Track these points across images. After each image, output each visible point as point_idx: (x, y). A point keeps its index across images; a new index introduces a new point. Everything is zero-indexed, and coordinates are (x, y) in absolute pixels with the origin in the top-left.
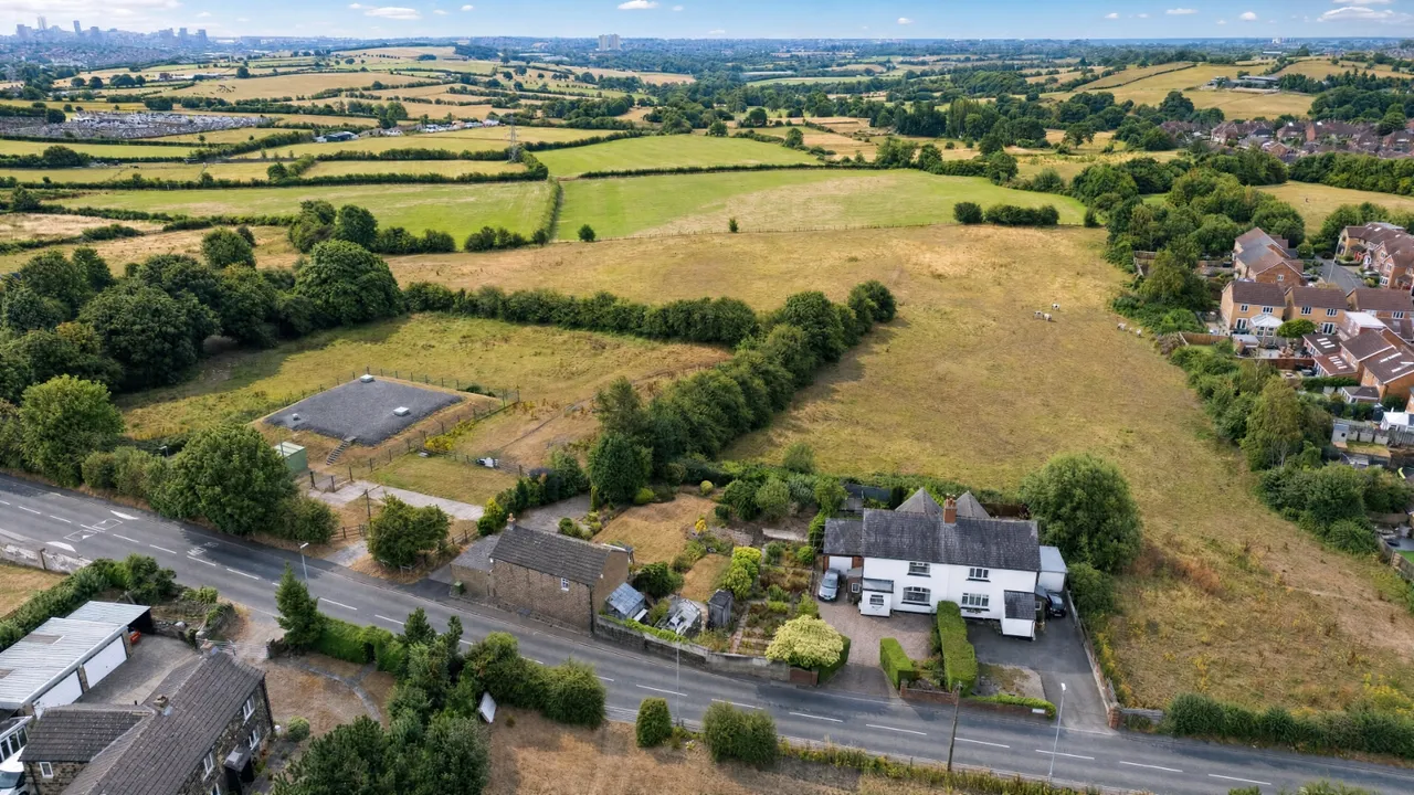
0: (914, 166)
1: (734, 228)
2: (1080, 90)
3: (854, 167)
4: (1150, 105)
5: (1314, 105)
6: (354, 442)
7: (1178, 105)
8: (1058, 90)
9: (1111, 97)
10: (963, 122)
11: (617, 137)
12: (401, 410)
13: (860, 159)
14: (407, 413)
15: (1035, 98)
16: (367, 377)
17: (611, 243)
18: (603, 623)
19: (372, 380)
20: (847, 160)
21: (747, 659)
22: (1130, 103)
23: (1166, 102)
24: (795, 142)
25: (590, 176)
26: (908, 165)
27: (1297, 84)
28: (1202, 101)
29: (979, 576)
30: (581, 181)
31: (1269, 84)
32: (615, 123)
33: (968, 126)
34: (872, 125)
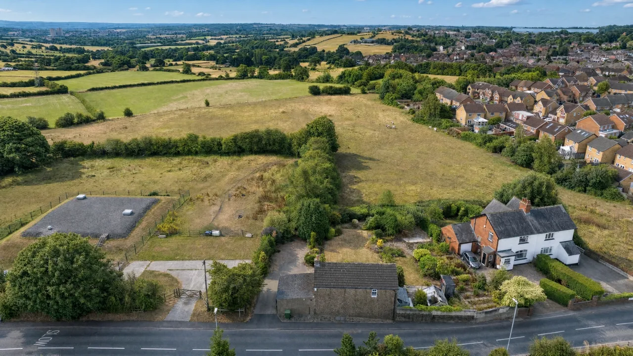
0: (256, 77)
1: (207, 104)
2: (300, 47)
3: (225, 79)
4: (332, 51)
5: (392, 49)
6: (108, 237)
7: (343, 50)
8: (290, 47)
9: (315, 48)
10: (261, 60)
11: (90, 74)
12: (128, 211)
13: (227, 75)
14: (132, 214)
15: (283, 50)
16: (81, 196)
17: (144, 116)
18: (401, 312)
19: (85, 198)
20: (222, 77)
21: (495, 311)
22: (324, 51)
23: (339, 49)
24: (187, 71)
25: (93, 89)
26: (253, 77)
27: (383, 42)
28: (352, 48)
29: (549, 238)
30: (89, 93)
31: (373, 42)
32: (85, 66)
33: (264, 62)
34: (216, 64)
